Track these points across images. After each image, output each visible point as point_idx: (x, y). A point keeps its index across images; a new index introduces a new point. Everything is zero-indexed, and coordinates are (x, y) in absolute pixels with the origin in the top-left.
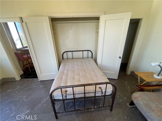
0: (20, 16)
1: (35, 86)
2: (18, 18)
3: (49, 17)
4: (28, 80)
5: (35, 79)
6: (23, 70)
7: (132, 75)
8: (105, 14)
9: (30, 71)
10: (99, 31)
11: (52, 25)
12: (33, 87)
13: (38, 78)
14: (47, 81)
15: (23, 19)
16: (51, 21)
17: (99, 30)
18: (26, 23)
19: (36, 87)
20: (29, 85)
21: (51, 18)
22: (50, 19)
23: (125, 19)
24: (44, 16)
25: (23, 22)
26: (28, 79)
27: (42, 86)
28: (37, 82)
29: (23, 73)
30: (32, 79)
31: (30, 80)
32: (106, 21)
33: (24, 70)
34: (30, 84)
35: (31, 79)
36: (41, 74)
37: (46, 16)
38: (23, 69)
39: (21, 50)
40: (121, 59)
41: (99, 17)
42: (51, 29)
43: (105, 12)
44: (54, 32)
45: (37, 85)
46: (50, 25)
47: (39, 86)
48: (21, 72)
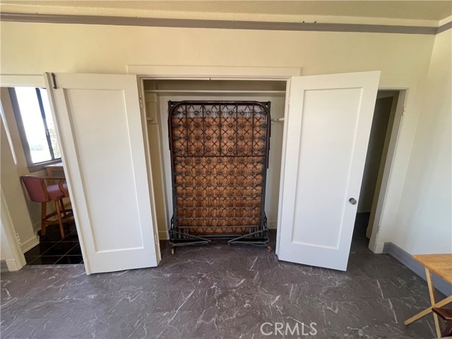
0: (50, 71)
1: (67, 298)
2: (42, 77)
3: (139, 77)
4: (50, 270)
5: (75, 265)
6: (39, 233)
7: (387, 254)
8: (301, 75)
9: (63, 235)
10: (285, 119)
11: (146, 100)
12: (59, 300)
13: (83, 263)
14: (113, 275)
15: (57, 79)
16: (145, 89)
17: (283, 117)
18: (65, 90)
19: (71, 301)
20: (48, 290)
21: (145, 81)
22: (142, 82)
23: (362, 89)
24: (124, 73)
25: (55, 88)
26: (50, 267)
27: (93, 297)
28: (79, 280)
29: (38, 243)
30: (64, 266)
31: (56, 272)
32: (307, 92)
33: (44, 234)
34: (51, 286)
35: (59, 266)
36: (96, 250)
37: (130, 74)
38: (40, 228)
39: (46, 168)
40: (357, 205)
41: (286, 82)
42: (141, 109)
43: (302, 69)
44: (149, 119)
45: (76, 292)
46: (140, 98)
47: (83, 297)
48: (32, 238)
